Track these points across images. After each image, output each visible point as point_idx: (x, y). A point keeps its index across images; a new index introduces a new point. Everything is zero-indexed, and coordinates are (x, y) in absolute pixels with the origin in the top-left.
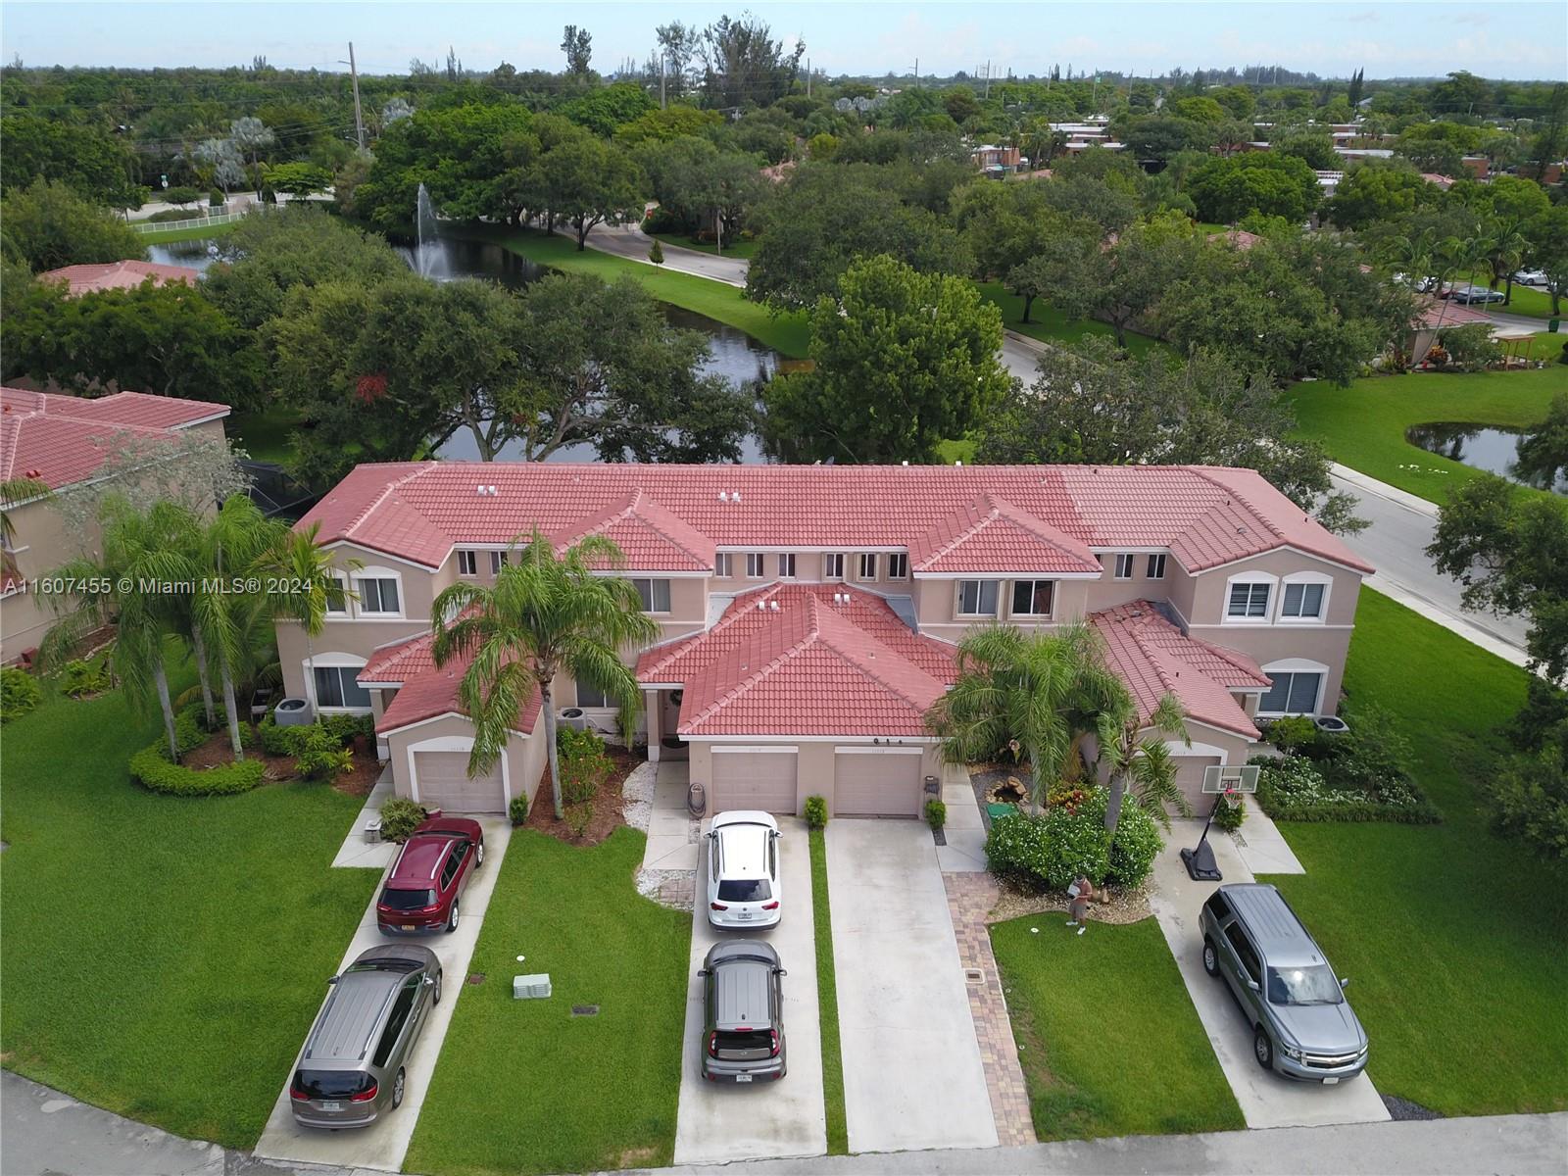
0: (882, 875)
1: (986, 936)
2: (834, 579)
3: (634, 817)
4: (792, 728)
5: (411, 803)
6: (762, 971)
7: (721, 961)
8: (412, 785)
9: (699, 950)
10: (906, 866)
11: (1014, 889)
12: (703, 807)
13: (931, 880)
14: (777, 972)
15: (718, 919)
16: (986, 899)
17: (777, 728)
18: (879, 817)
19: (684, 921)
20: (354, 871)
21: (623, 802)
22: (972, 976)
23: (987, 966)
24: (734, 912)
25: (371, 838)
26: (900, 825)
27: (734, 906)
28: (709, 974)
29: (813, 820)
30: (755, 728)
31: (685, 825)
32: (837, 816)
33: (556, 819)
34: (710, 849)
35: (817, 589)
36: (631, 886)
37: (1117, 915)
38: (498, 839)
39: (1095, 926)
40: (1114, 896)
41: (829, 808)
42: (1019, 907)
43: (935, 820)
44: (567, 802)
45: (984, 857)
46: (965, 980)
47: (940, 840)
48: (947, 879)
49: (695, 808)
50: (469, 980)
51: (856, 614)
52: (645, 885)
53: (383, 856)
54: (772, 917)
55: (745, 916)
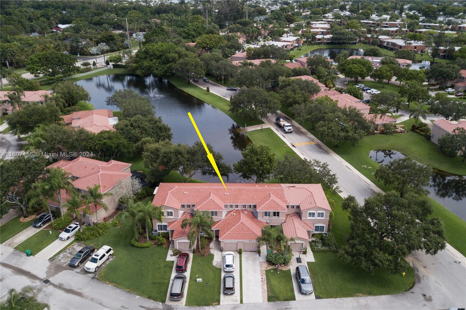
0: (250, 262)
1: (265, 272)
2: (244, 209)
3: (212, 251)
4: (237, 239)
5: (177, 250)
6: (232, 279)
7: (226, 277)
8: (177, 247)
9: (223, 275)
10: (254, 260)
11: (270, 264)
12: (223, 250)
13: (257, 263)
14: (234, 279)
15: (225, 270)
16: (266, 267)
17: (234, 239)
18: (251, 251)
19: (220, 270)
20: (170, 261)
21: (210, 249)
22: (262, 278)
23: (265, 277)
24: (228, 269)
25: (171, 255)
26: (253, 253)
27: (228, 268)
28: (224, 279)
29: (240, 252)
30: (231, 239)
31: (220, 253)
32: (244, 251)
33: (200, 252)
34: (224, 258)
35: (241, 210)
36: (212, 264)
37: (285, 269)
38: (191, 255)
39: (281, 271)
40: (285, 266)
41: (242, 250)
42: (270, 267)
43: (259, 252)
44: (201, 249)
45: (266, 259)
46: (261, 279)
47: (260, 256)
48: (260, 262)
49: (221, 250)
50: (190, 279)
51: (248, 216)
52: (214, 264)
53: (174, 259)
54: (233, 270)
55: (229, 270)
